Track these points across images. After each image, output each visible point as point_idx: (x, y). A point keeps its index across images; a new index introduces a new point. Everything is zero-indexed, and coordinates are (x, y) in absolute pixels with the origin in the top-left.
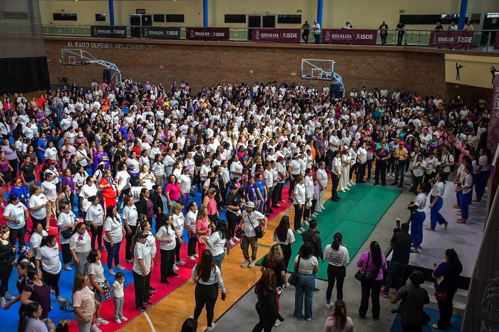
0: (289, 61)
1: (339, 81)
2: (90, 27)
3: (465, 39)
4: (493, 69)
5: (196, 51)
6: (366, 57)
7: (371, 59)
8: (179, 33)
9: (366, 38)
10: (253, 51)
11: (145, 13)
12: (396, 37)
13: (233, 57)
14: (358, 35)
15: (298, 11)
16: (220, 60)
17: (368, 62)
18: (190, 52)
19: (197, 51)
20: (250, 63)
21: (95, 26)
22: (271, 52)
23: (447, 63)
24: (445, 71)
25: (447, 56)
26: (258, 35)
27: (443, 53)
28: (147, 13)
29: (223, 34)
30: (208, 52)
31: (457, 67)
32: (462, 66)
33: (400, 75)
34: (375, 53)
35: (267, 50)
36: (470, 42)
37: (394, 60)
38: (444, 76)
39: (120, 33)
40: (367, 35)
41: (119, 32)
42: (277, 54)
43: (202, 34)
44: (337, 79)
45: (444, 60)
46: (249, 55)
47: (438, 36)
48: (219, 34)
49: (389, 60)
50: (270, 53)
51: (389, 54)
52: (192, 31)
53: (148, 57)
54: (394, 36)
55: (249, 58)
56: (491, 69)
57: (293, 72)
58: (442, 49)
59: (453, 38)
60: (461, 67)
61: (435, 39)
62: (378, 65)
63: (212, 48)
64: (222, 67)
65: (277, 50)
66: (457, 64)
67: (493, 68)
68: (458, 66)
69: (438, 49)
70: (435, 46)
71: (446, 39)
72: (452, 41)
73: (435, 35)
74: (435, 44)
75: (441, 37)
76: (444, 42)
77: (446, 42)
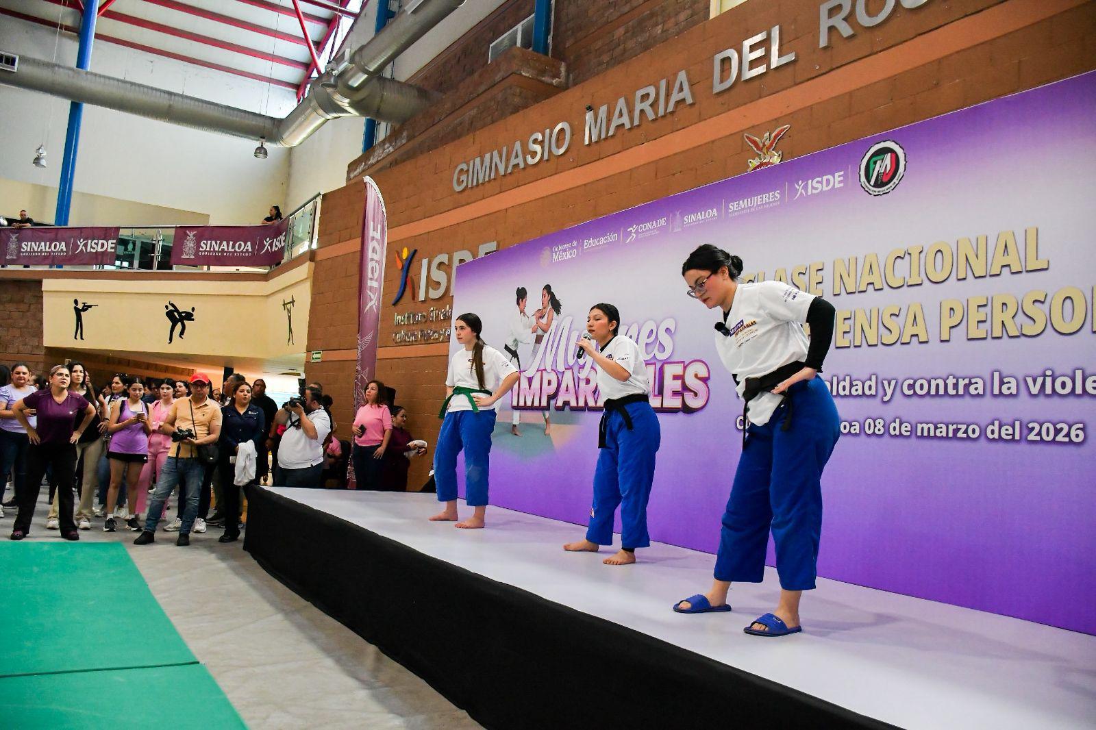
3: (97, 244)
4: (171, 308)
23: (47, 301)
25: (47, 285)
27: (36, 277)
31: (76, 309)
32: (90, 306)
36: (109, 250)
38: (39, 333)
45: (39, 297)
47: (20, 241)
56: (167, 307)
58: (32, 268)
59: (63, 243)
60: (86, 307)
66: (76, 302)
67: (172, 305)
68: (80, 306)
69: (21, 268)
70: (13, 262)
71: (44, 247)
72: (62, 249)
73: (14, 237)
74: (15, 257)
75: (31, 241)
76: (37, 252)
77: (46, 252)
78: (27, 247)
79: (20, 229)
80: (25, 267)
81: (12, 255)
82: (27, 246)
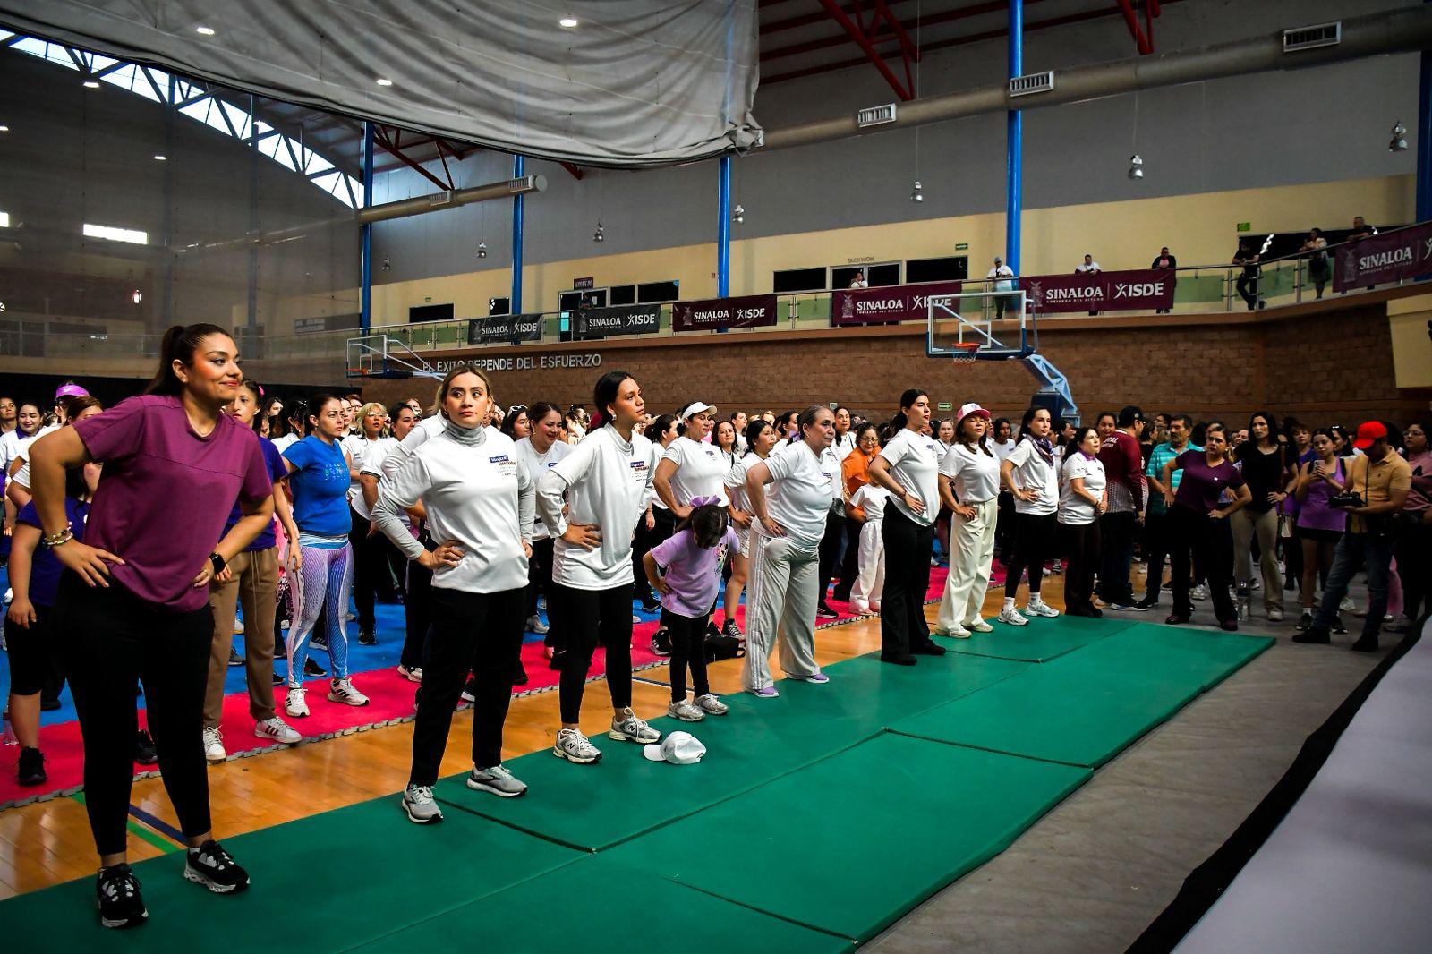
0: (931, 373)
1: (1061, 388)
2: (468, 323)
5: (695, 362)
6: (1146, 348)
7: (1163, 354)
8: (657, 319)
9: (1145, 294)
10: (839, 352)
11: (592, 287)
12: (1230, 285)
13: (787, 369)
14: (1121, 288)
15: (958, 247)
16: (754, 379)
17: (1152, 363)
18: (682, 364)
19: (700, 361)
20: (831, 384)
21: (477, 320)
22: (883, 350)
23: (1395, 328)
24: (1390, 356)
25: (1395, 307)
26: (850, 305)
27: (1381, 300)
28: (598, 285)
29: (761, 312)
30: (727, 362)
33: (1250, 394)
34: (1173, 336)
35: (875, 345)
37: (1229, 354)
38: (1390, 372)
39: (527, 329)
40: (1146, 286)
41: (525, 328)
42: (899, 355)
43: (712, 315)
44: (1054, 381)
45: (1385, 323)
46: (826, 363)
47: (1358, 256)
48: (750, 313)
49: (1214, 352)
50: (882, 354)
51: (1216, 336)
52: (688, 311)
53: (585, 384)
54: (1226, 283)
55: (827, 370)
57: (944, 402)
59: (1408, 249)
61: (1350, 265)
62: (1184, 370)
63: (736, 351)
64: (760, 398)
65: (900, 345)
66: (1430, 324)
69: (1364, 290)
70: (1353, 285)
71: (1386, 259)
72: (1407, 258)
73: (1350, 254)
74: (1353, 279)
75: (1370, 255)
76: (1379, 267)
77: (1388, 265)
78: (1365, 263)
79: (1357, 241)
80: (1369, 288)
81: (1350, 276)
82: (1365, 261)
